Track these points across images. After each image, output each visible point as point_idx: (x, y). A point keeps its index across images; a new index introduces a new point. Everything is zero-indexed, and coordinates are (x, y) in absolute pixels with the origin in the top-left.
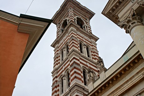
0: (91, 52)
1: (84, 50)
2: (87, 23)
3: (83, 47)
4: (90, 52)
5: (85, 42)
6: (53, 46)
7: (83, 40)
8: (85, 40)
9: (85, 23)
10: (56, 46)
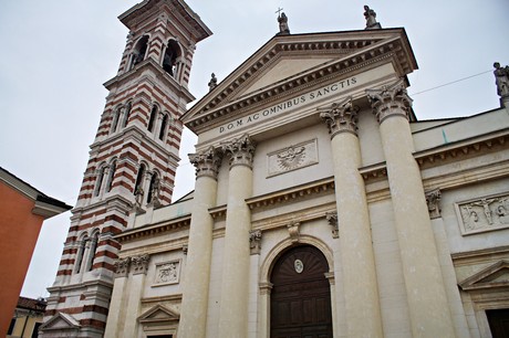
0: (170, 127)
1: (158, 123)
2: (187, 53)
3: (158, 116)
4: (168, 127)
5: (165, 105)
6: (109, 86)
7: (162, 101)
8: (165, 101)
9: (183, 54)
10: (114, 90)
